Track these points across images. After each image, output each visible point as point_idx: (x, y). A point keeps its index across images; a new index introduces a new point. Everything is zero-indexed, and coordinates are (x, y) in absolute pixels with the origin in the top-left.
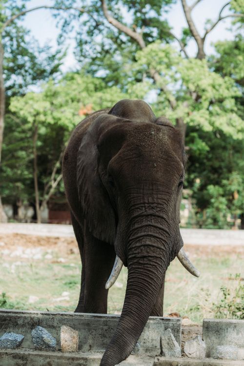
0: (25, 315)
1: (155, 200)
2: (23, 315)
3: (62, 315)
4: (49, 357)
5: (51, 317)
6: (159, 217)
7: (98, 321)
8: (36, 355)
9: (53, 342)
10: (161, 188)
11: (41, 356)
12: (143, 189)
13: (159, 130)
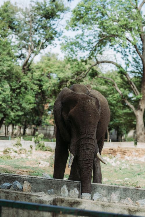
0: (21, 177)
1: (90, 131)
2: (20, 177)
3: (35, 178)
4: (17, 193)
5: (31, 178)
6: (91, 139)
7: (49, 181)
8: (13, 192)
9: (20, 188)
10: (92, 126)
11: (14, 192)
12: (85, 126)
13: (91, 99)
